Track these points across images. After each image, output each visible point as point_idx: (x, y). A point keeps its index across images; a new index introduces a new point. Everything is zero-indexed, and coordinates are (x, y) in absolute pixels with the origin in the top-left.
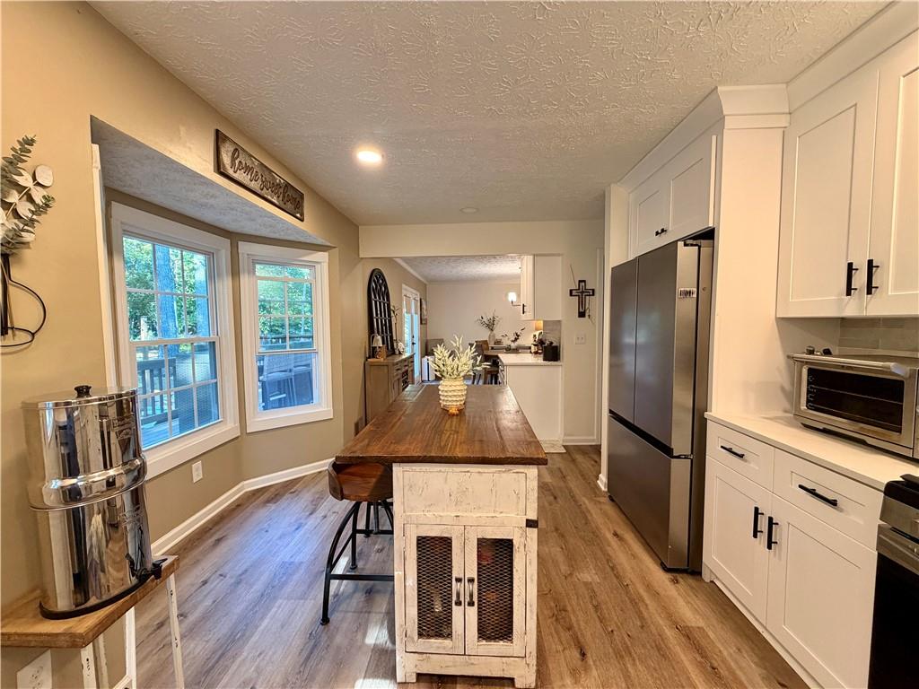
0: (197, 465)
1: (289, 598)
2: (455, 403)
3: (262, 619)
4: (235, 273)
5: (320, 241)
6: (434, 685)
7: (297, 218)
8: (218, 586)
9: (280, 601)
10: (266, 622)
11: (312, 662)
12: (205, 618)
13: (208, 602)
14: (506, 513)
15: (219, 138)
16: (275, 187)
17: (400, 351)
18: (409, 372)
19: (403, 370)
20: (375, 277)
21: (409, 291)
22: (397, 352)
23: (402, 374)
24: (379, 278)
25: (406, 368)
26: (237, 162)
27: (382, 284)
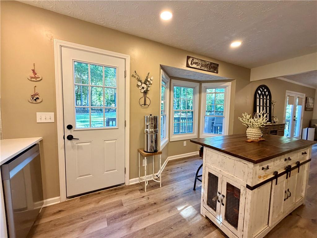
0: (185, 142)
1: (191, 180)
2: (252, 138)
3: (183, 180)
4: (200, 92)
5: (227, 79)
6: (210, 223)
7: (215, 73)
8: (180, 170)
9: (188, 179)
10: (183, 181)
11: (186, 194)
12: (174, 173)
13: (176, 171)
14: (239, 178)
15: (188, 58)
16: (206, 66)
17: (274, 122)
18: (279, 132)
19: (272, 130)
20: (261, 89)
21: (294, 94)
22: (273, 122)
23: (271, 131)
24: (264, 89)
25: (276, 129)
26: (193, 62)
27: (266, 91)
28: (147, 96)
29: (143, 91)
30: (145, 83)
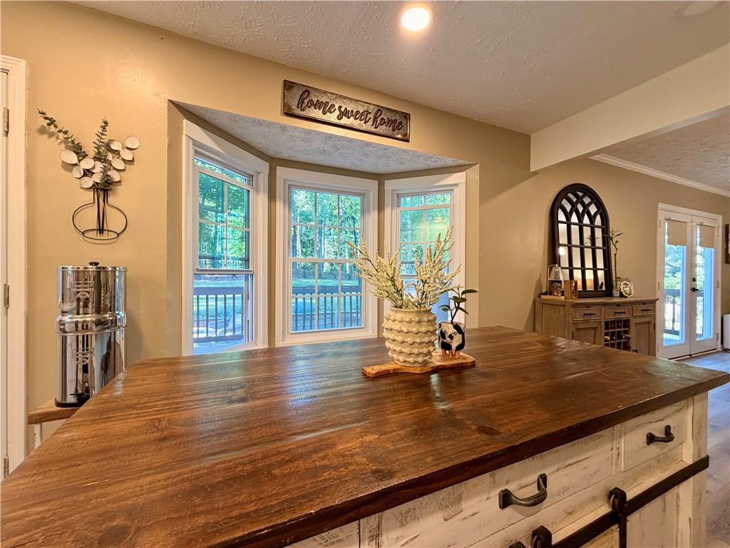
4: (380, 208)
7: (398, 139)
15: (288, 86)
16: (360, 115)
17: (621, 294)
18: (637, 324)
19: (611, 317)
20: (570, 195)
21: (683, 214)
22: (616, 293)
23: (606, 323)
24: (583, 197)
25: (623, 316)
26: (306, 101)
27: (589, 204)
28: (111, 200)
29: (89, 182)
30: (99, 158)
